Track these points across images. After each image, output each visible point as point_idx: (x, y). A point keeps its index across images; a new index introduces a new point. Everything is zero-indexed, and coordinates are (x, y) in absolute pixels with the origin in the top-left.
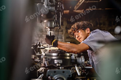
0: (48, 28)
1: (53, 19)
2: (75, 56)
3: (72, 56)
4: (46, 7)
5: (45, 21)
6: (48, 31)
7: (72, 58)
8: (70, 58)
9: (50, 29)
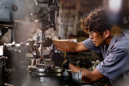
0: (40, 30)
1: (46, 19)
2: (68, 72)
3: (64, 73)
4: (37, 4)
5: (36, 21)
6: (40, 34)
7: (64, 75)
8: (62, 75)
9: (41, 32)
